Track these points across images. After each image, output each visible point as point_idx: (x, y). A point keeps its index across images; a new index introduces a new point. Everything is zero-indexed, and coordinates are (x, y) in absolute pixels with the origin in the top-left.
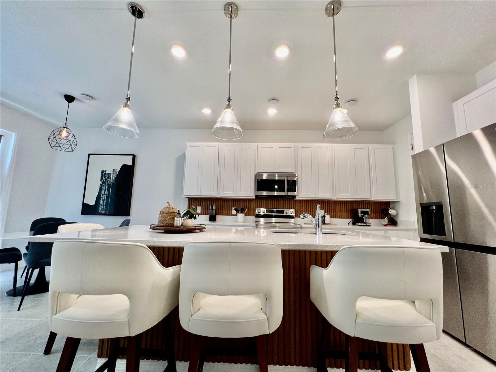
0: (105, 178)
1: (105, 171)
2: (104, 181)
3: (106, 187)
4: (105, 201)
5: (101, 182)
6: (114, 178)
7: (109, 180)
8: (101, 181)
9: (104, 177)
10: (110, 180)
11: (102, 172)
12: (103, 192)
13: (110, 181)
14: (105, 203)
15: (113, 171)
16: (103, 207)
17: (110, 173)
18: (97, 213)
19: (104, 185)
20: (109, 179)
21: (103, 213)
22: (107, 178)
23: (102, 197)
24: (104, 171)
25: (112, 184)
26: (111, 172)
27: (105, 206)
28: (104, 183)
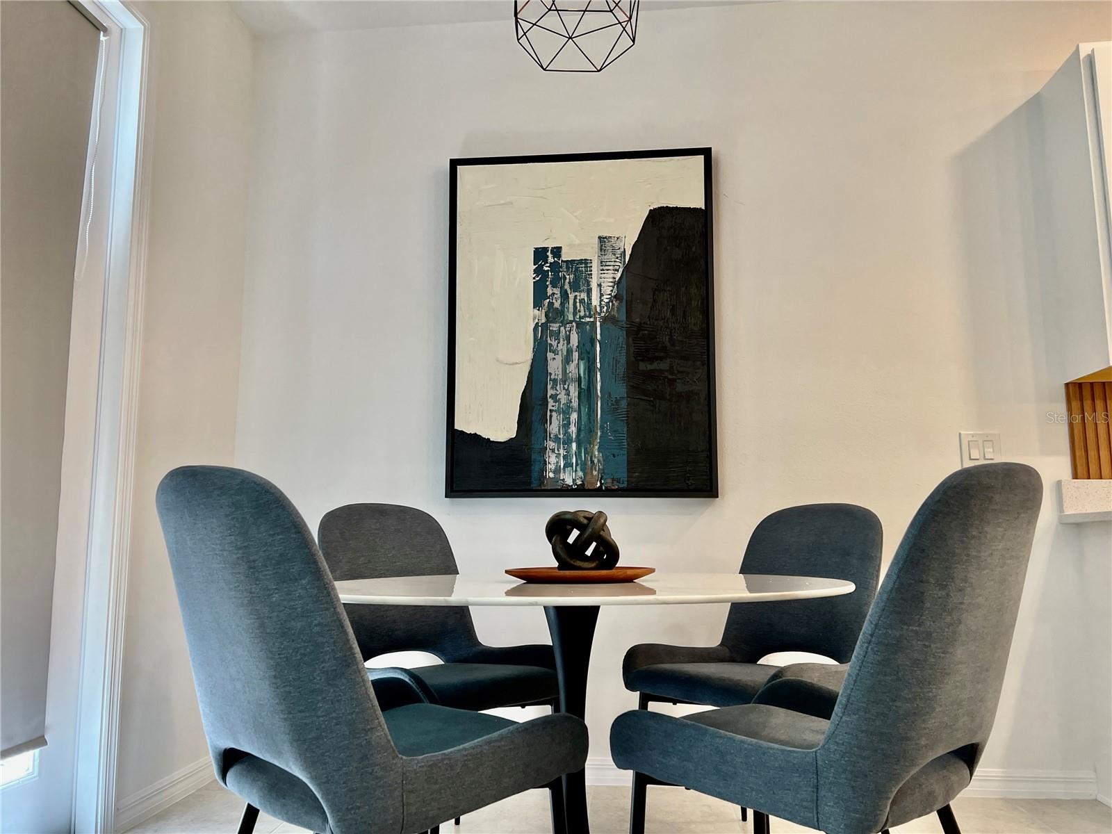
0: (557, 291)
1: (557, 251)
2: (557, 304)
3: (568, 339)
4: (574, 416)
5: (536, 312)
6: (608, 289)
7: (582, 301)
8: (537, 304)
9: (554, 286)
10: (590, 298)
11: (540, 254)
12: (555, 366)
13: (588, 306)
14: (573, 429)
15: (602, 249)
16: (568, 450)
17: (581, 261)
18: (534, 485)
19: (554, 327)
20: (584, 296)
21: (569, 481)
22: (567, 287)
23: (554, 397)
24: (545, 249)
25: (605, 320)
26: (591, 253)
27: (574, 445)
28: (555, 315)
